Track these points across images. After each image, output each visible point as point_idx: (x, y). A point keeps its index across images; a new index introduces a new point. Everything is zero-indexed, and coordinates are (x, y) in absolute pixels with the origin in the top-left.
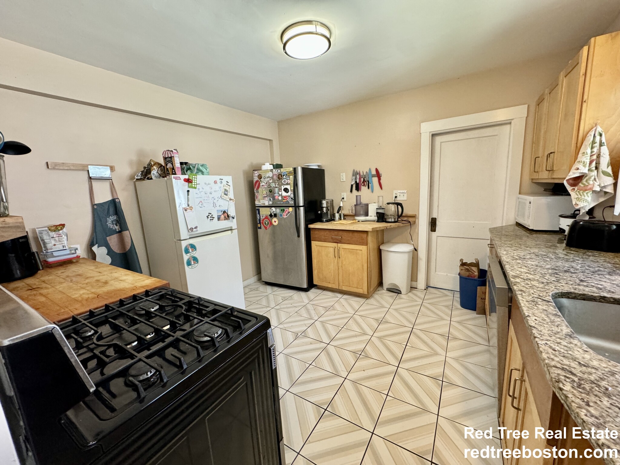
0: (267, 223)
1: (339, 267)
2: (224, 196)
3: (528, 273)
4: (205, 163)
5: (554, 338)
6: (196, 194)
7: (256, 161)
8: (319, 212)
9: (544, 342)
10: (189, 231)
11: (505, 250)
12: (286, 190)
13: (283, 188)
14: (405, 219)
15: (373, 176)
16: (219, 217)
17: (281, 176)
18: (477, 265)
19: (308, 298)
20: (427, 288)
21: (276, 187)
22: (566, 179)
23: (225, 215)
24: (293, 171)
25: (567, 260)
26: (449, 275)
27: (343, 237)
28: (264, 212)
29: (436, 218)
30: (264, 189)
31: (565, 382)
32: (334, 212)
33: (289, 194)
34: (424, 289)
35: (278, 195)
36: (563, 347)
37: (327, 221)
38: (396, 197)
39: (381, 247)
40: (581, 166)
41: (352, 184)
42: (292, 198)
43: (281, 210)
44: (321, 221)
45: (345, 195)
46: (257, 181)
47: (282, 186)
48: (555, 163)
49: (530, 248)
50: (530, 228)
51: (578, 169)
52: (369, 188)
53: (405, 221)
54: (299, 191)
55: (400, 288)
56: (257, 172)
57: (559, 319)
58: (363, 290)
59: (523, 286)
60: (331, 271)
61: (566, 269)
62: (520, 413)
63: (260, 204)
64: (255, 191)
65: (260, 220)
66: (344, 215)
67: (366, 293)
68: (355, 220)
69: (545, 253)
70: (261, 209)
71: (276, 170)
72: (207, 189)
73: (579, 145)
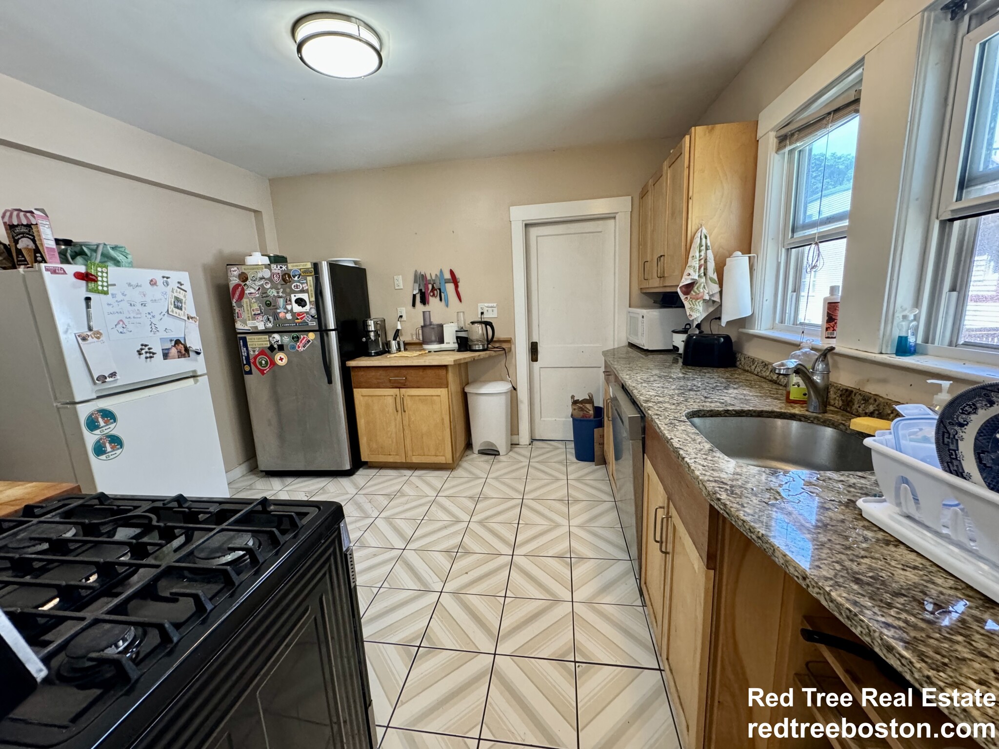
0: (263, 362)
1: (405, 427)
2: (176, 310)
3: (658, 396)
4: (120, 244)
5: (699, 455)
6: (109, 304)
7: (230, 248)
8: (364, 340)
9: (693, 460)
10: (95, 383)
11: (627, 374)
12: (301, 302)
13: (293, 299)
14: (497, 345)
15: (447, 281)
16: (166, 351)
17: (289, 277)
18: (590, 401)
19: (355, 485)
20: (532, 442)
21: (281, 297)
22: (680, 286)
23: (179, 348)
24: (313, 269)
25: (688, 379)
26: (557, 419)
27: (409, 378)
28: (256, 344)
29: (537, 343)
30: (254, 300)
31: (720, 492)
32: (388, 340)
33: (307, 308)
34: (528, 444)
35: (285, 311)
36: (709, 462)
37: (378, 354)
38: (482, 313)
39: (467, 390)
40: (691, 272)
41: (415, 293)
42: (313, 317)
43: (293, 338)
44: (369, 355)
45: (403, 311)
46: (237, 286)
47: (292, 295)
48: (666, 269)
49: (651, 369)
50: (645, 348)
51: (689, 275)
52: (441, 300)
53: (497, 348)
54: (325, 304)
55: (497, 447)
56: (235, 268)
57: (698, 437)
58: (446, 457)
59: (657, 410)
60: (391, 434)
61: (689, 387)
62: (669, 557)
63: (246, 328)
64: (234, 304)
65: (248, 358)
66: (405, 344)
67: (450, 461)
68: (424, 350)
69: (666, 374)
70: (248, 337)
71: (279, 267)
72: (135, 295)
73: (688, 247)
